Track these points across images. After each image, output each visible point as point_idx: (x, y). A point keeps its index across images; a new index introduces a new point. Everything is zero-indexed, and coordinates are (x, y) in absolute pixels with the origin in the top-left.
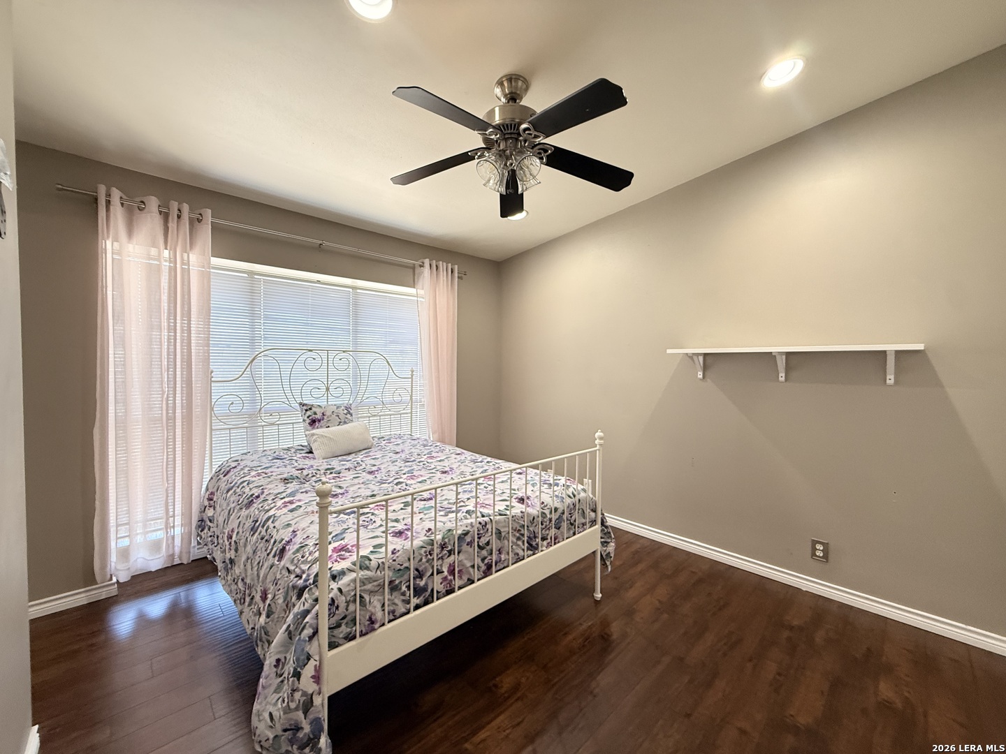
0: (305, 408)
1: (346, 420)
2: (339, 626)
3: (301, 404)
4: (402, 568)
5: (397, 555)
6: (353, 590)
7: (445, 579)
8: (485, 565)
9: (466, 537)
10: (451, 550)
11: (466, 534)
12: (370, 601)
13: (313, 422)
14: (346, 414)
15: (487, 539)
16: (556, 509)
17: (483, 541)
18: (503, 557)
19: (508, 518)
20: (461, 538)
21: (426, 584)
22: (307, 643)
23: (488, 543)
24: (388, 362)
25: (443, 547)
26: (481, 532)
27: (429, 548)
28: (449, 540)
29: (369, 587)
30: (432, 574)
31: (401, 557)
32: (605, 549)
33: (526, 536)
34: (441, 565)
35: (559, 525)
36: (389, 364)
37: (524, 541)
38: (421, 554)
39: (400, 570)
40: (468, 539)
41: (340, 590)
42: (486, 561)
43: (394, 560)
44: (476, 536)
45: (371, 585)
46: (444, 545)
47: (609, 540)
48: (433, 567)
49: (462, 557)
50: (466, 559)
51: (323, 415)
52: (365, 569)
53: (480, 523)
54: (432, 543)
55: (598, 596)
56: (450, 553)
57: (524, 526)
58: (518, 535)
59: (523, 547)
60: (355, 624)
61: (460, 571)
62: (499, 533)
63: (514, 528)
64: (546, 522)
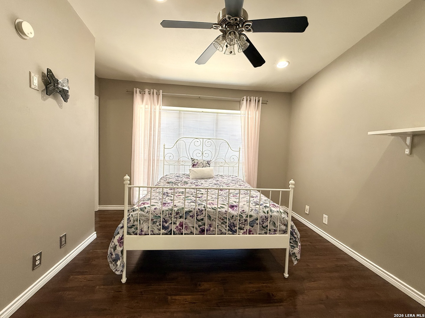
0: (192, 160)
1: (206, 166)
2: (131, 228)
3: (192, 159)
4: (157, 216)
5: (156, 210)
6: (136, 217)
7: (177, 227)
8: (200, 229)
9: (190, 213)
10: (181, 216)
11: (190, 212)
12: (142, 223)
13: (194, 165)
14: (206, 164)
15: (202, 218)
16: (251, 216)
17: (200, 217)
18: (211, 229)
19: (216, 212)
20: (187, 213)
21: (168, 226)
22: (120, 229)
23: (202, 219)
24: (228, 144)
25: (177, 213)
26: (199, 213)
27: (170, 212)
28: (181, 212)
29: (143, 218)
30: (171, 223)
31: (157, 211)
32: (292, 250)
33: (227, 223)
34: (176, 221)
35: (253, 225)
36: (229, 145)
37: (226, 225)
38: (166, 213)
39: (156, 216)
40: (191, 214)
41: (132, 215)
42: (201, 227)
43: (154, 212)
44: (195, 214)
45: (144, 218)
46: (178, 213)
47: (295, 246)
48: (172, 220)
49: (187, 221)
50: (189, 223)
51: (197, 163)
52: (143, 211)
53: (199, 209)
54: (172, 210)
55: (286, 275)
56: (181, 217)
57: (227, 218)
58: (222, 221)
59: (225, 228)
60: (137, 230)
61: (186, 227)
62: (209, 217)
63: (220, 217)
64: (242, 220)
